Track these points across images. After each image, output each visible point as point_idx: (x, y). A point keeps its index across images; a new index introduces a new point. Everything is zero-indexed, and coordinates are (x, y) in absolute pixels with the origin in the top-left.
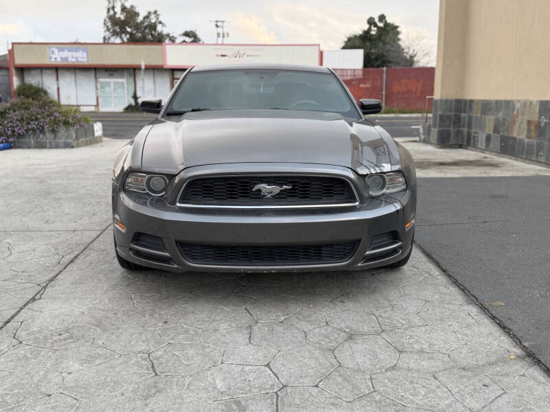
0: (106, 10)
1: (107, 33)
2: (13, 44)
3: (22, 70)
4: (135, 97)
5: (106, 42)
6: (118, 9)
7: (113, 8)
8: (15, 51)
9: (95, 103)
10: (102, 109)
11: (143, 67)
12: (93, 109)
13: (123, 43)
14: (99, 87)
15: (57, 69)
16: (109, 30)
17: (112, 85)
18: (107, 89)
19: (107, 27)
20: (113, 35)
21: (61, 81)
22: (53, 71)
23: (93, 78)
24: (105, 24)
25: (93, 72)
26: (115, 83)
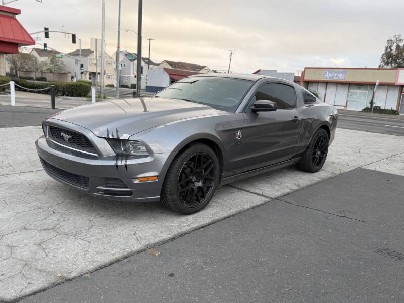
0: (385, 49)
1: (383, 63)
2: (305, 68)
3: (307, 83)
4: (372, 103)
5: (380, 68)
6: (394, 48)
7: (391, 47)
8: (306, 72)
9: (345, 105)
10: (349, 108)
11: (377, 84)
12: (343, 108)
13: (392, 69)
14: (349, 95)
15: (327, 83)
16: (384, 61)
17: (358, 94)
18: (355, 96)
19: (383, 59)
20: (386, 64)
21: (328, 90)
22: (325, 84)
23: (347, 89)
24: (382, 57)
25: (348, 86)
26: (360, 93)
